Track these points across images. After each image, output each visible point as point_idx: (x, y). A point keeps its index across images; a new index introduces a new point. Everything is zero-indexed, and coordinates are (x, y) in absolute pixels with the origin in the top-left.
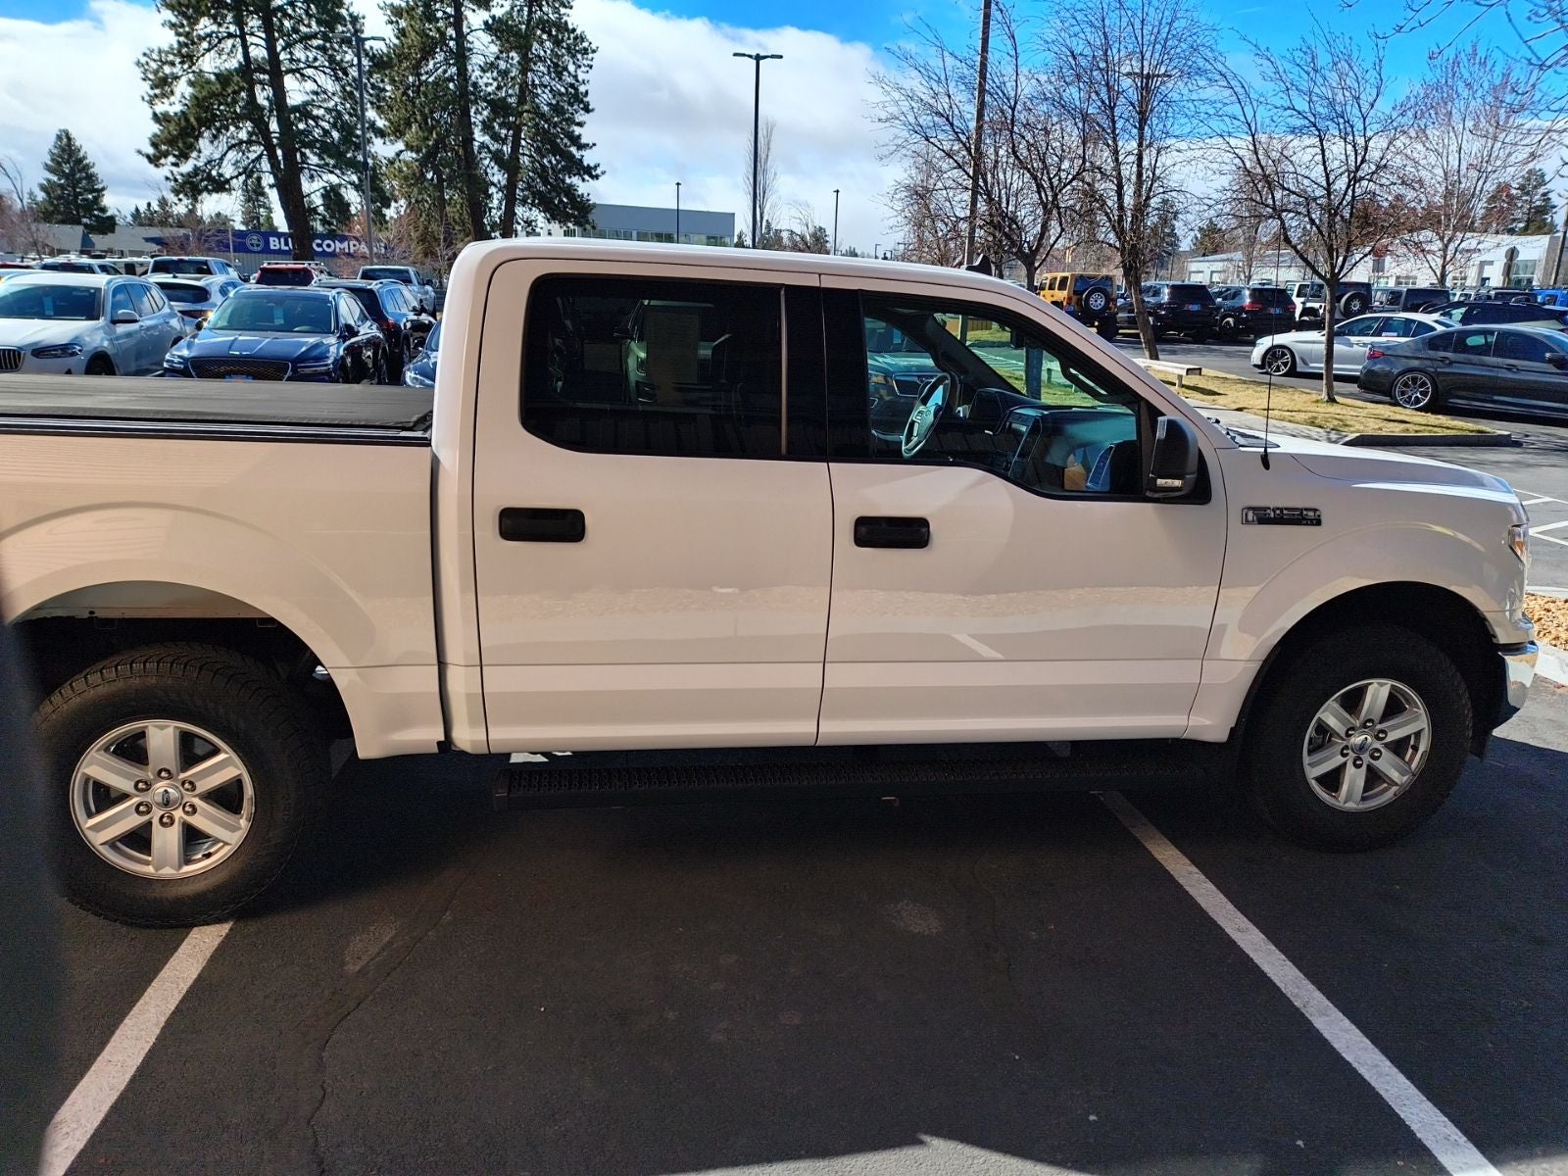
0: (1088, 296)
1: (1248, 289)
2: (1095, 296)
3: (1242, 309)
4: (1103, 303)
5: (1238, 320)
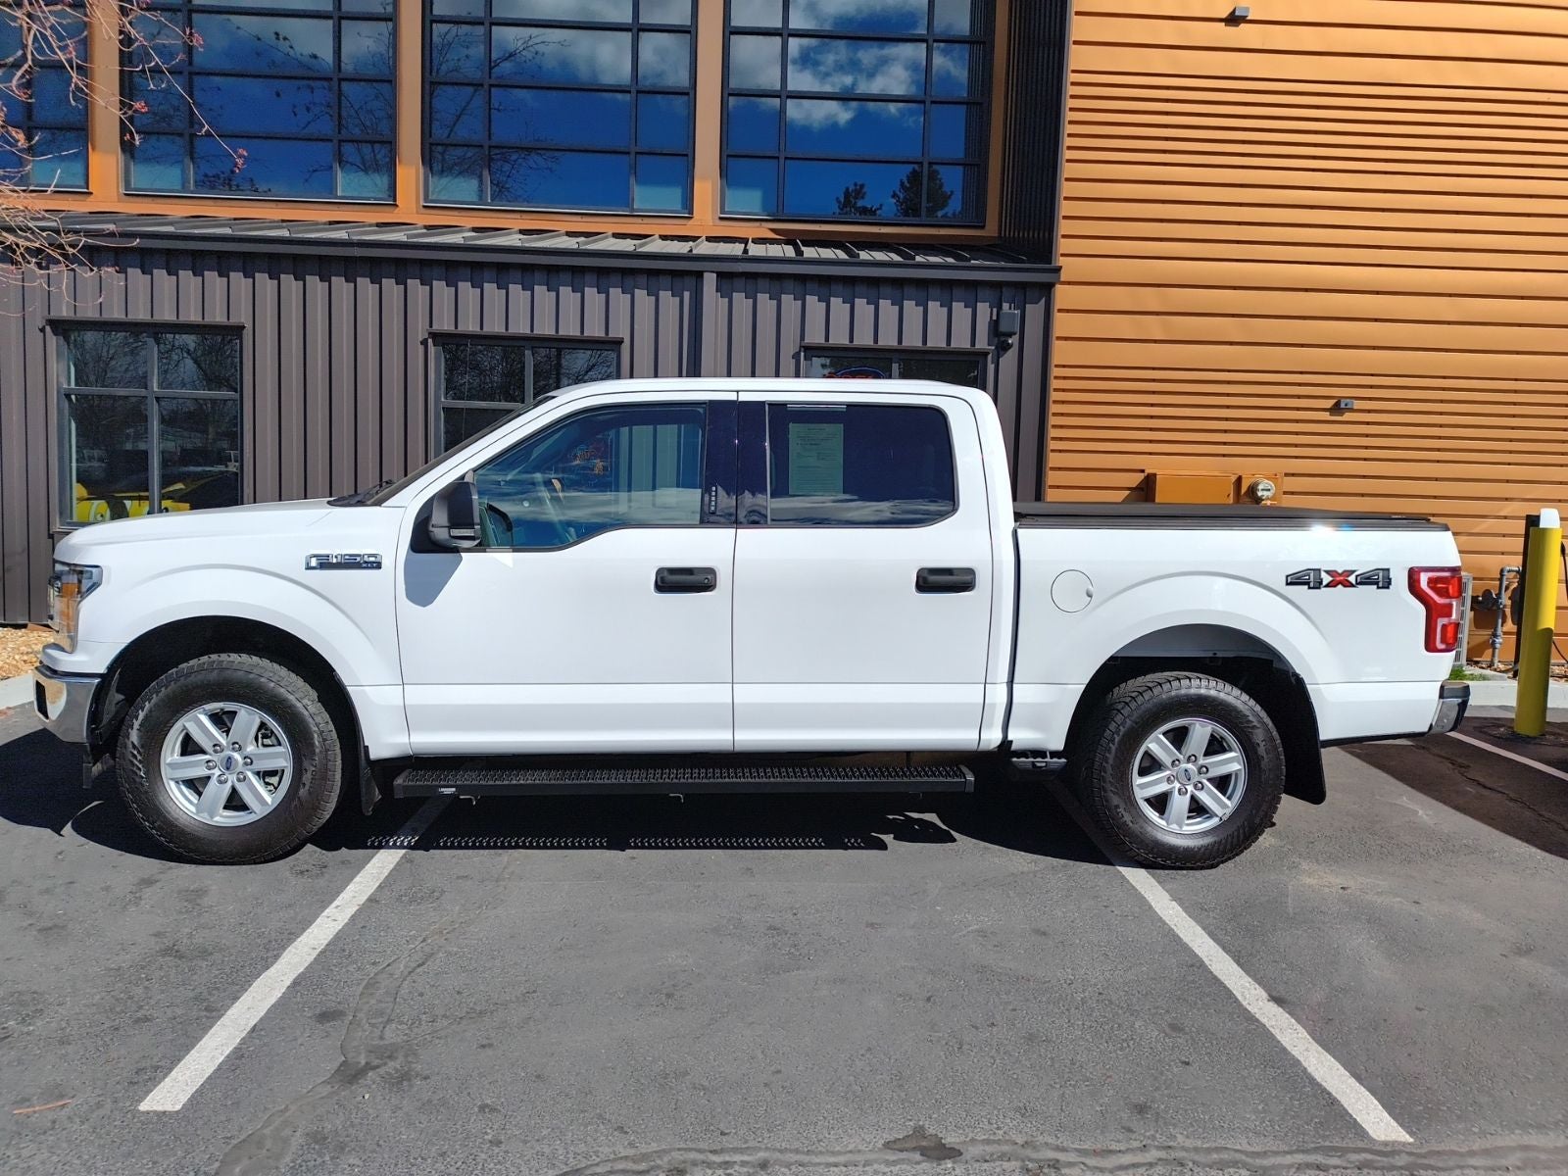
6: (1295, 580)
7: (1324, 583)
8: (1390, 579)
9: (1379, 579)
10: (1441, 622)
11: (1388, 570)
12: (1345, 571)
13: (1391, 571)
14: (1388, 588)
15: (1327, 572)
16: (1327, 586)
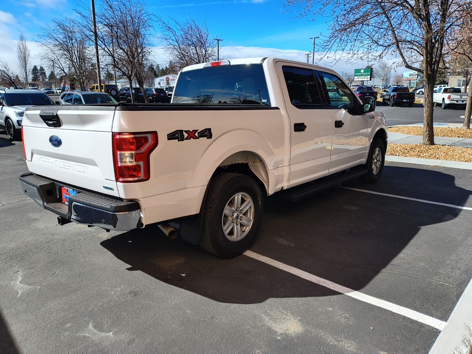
0: (111, 91)
1: (154, 89)
2: (113, 91)
3: (154, 95)
4: (115, 93)
5: (153, 98)
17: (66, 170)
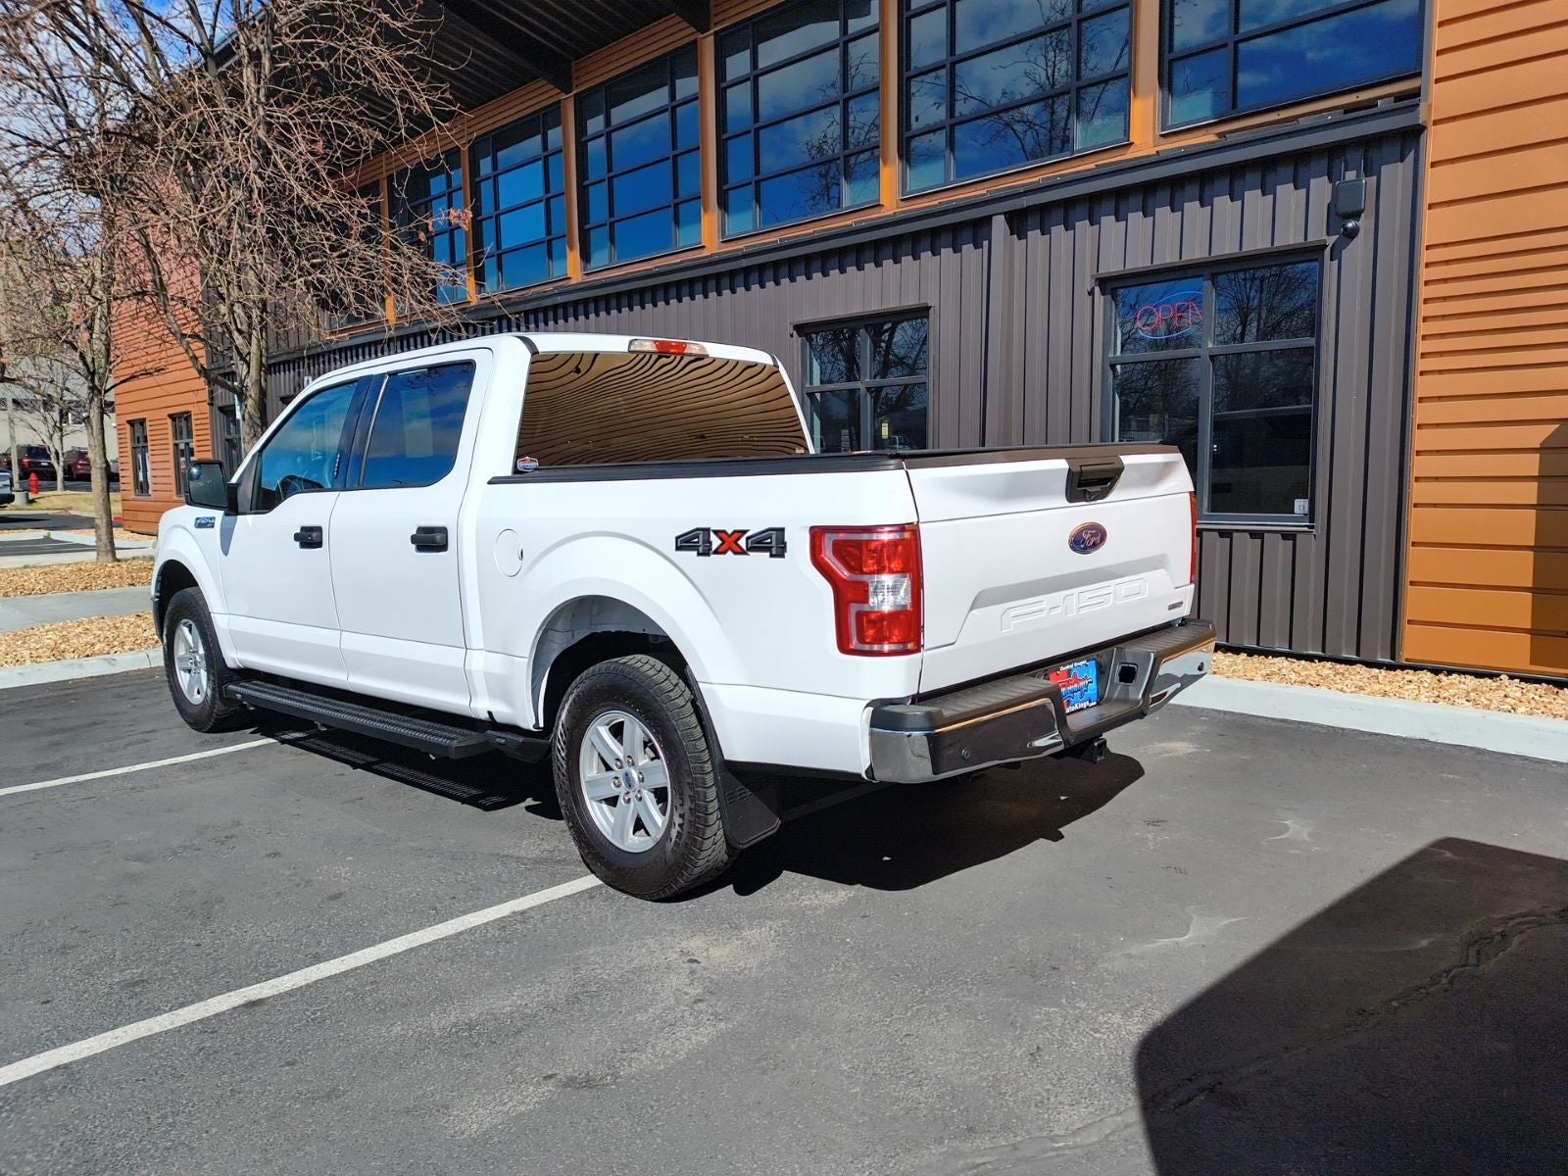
6: (685, 542)
7: (714, 548)
8: (785, 544)
9: (771, 543)
10: (854, 608)
11: (782, 530)
12: (735, 532)
13: (786, 531)
14: (782, 556)
15: (716, 532)
16: (716, 552)
17: (1101, 607)
